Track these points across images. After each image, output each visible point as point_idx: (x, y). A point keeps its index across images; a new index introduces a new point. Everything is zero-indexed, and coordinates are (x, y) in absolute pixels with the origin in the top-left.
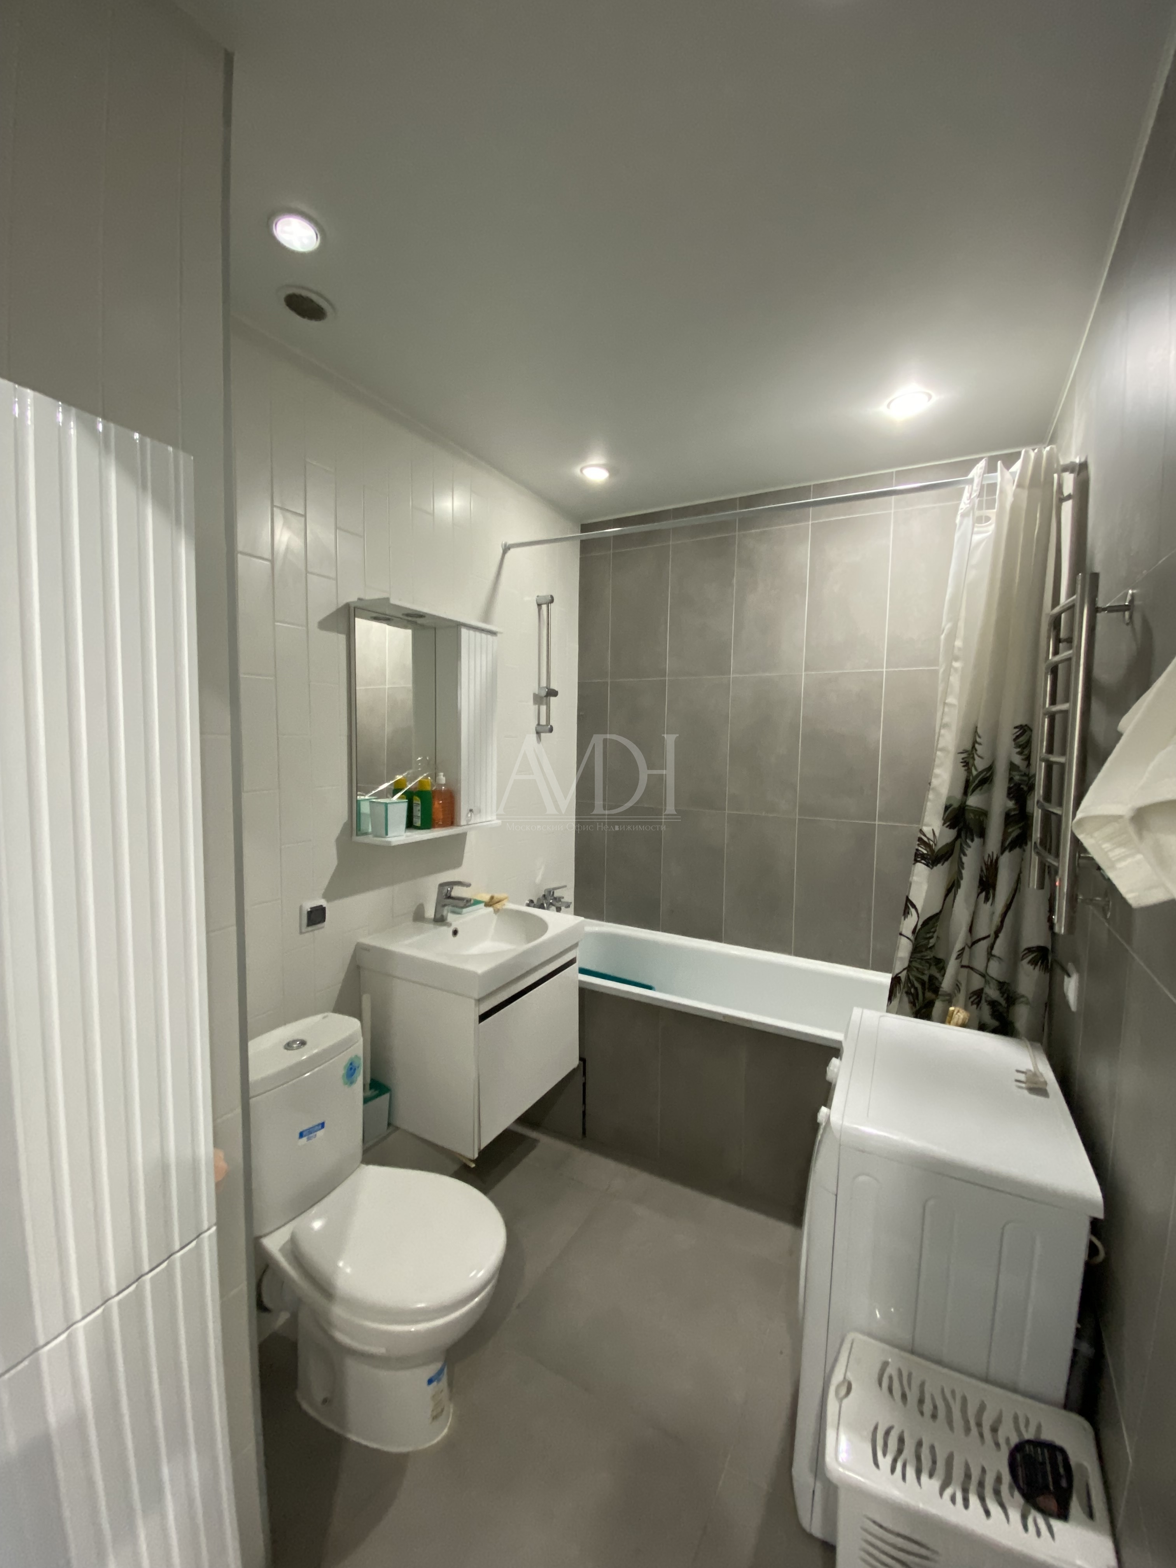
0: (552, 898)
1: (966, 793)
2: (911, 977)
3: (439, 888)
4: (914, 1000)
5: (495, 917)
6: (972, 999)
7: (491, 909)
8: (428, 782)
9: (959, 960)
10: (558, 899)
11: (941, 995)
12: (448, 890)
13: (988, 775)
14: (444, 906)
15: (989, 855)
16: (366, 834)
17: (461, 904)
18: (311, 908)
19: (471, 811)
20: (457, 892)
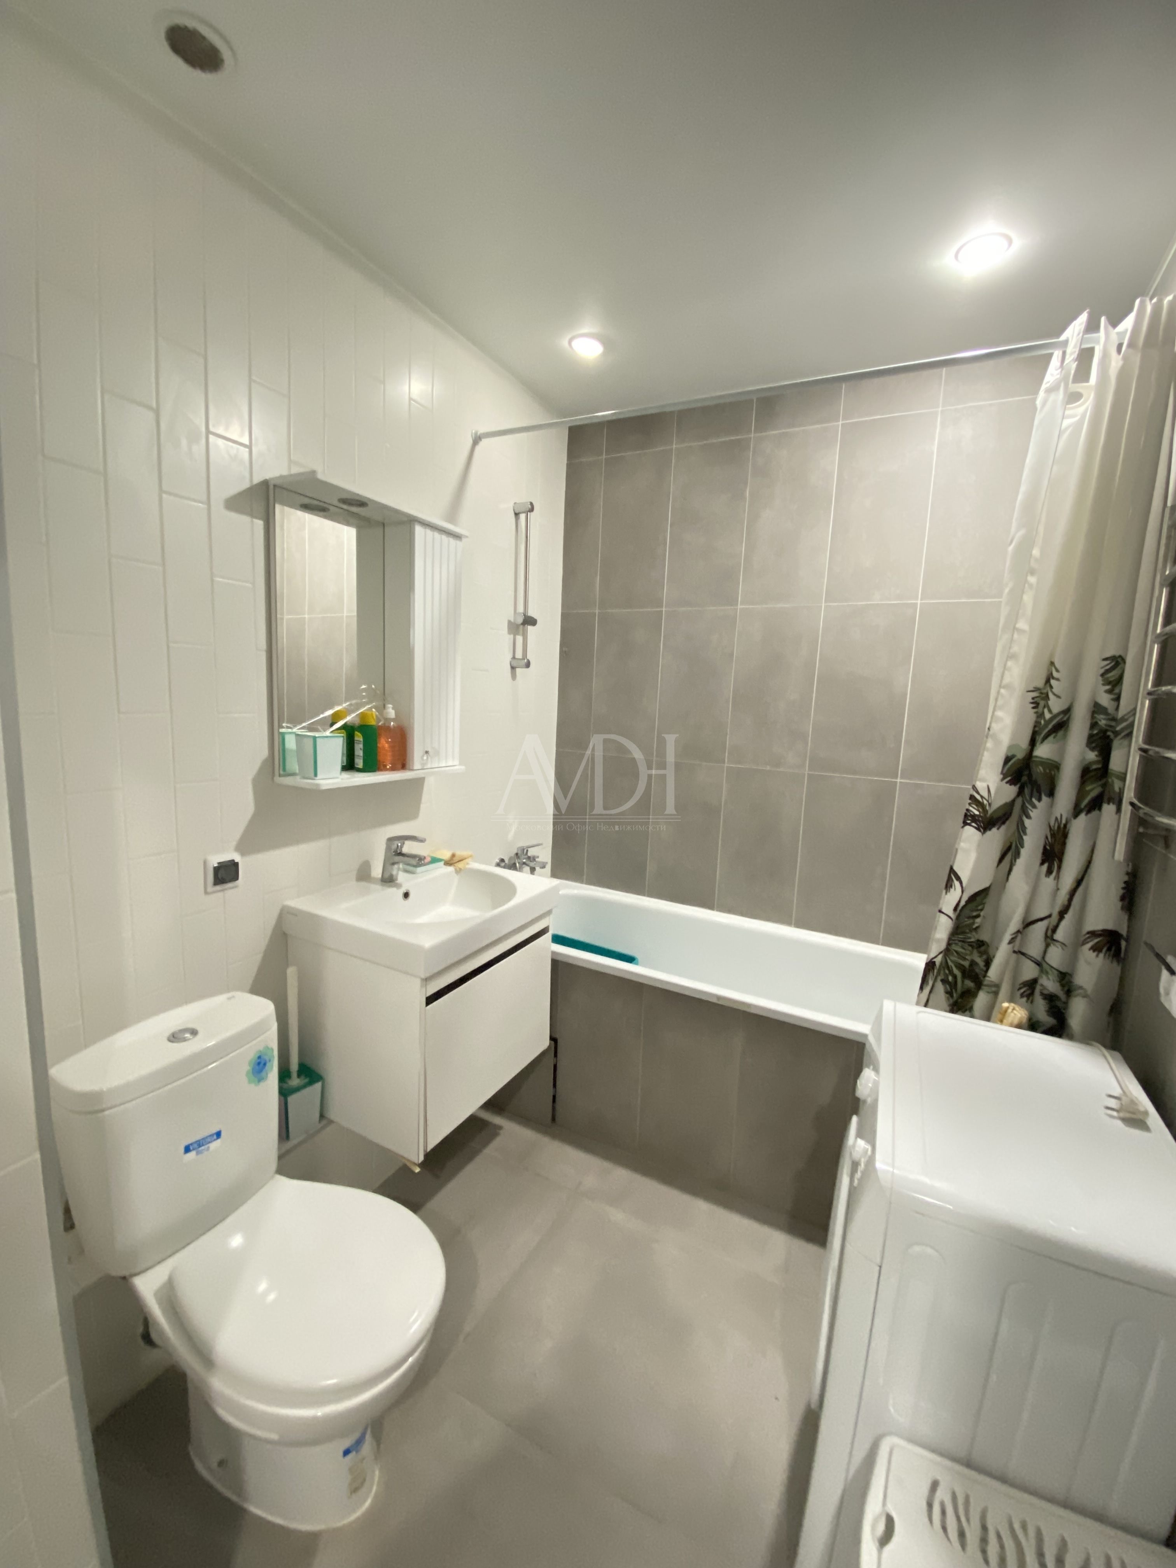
0: (526, 857)
1: (1033, 743)
2: (950, 963)
3: (387, 844)
4: (951, 989)
5: (456, 878)
6: (1022, 991)
7: (451, 869)
8: (372, 714)
9: (1011, 945)
10: (533, 859)
11: (986, 986)
12: (398, 846)
13: (1065, 719)
14: (393, 864)
15: (1056, 819)
16: (293, 774)
17: (414, 862)
18: (219, 863)
19: (427, 752)
20: (408, 848)
